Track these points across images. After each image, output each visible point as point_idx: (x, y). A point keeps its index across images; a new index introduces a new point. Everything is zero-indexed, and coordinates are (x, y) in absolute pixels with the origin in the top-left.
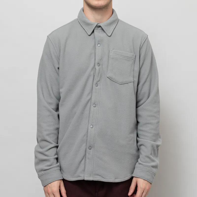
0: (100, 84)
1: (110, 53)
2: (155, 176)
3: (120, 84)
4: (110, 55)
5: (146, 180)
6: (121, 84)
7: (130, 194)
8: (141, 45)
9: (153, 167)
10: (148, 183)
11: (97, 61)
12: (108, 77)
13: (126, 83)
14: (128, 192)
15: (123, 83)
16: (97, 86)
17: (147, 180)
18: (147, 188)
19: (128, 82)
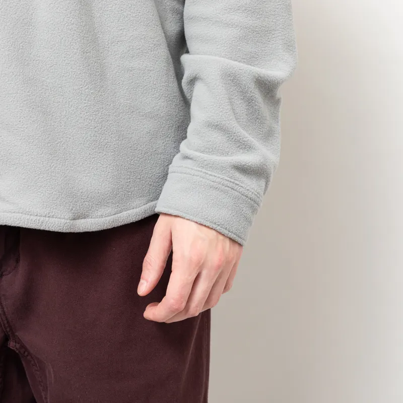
2: (254, 211)
5: (208, 224)
7: (144, 288)
9: (244, 170)
10: (221, 237)
14: (139, 281)
17: (211, 225)
18: (214, 259)
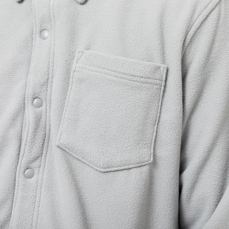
0: (41, 168)
1: (75, 61)
3: (103, 170)
4: (74, 68)
6: (107, 170)
8: (189, 37)
11: (30, 92)
12: (62, 146)
13: (122, 168)
15: (113, 169)
16: (31, 176)
19: (131, 166)
